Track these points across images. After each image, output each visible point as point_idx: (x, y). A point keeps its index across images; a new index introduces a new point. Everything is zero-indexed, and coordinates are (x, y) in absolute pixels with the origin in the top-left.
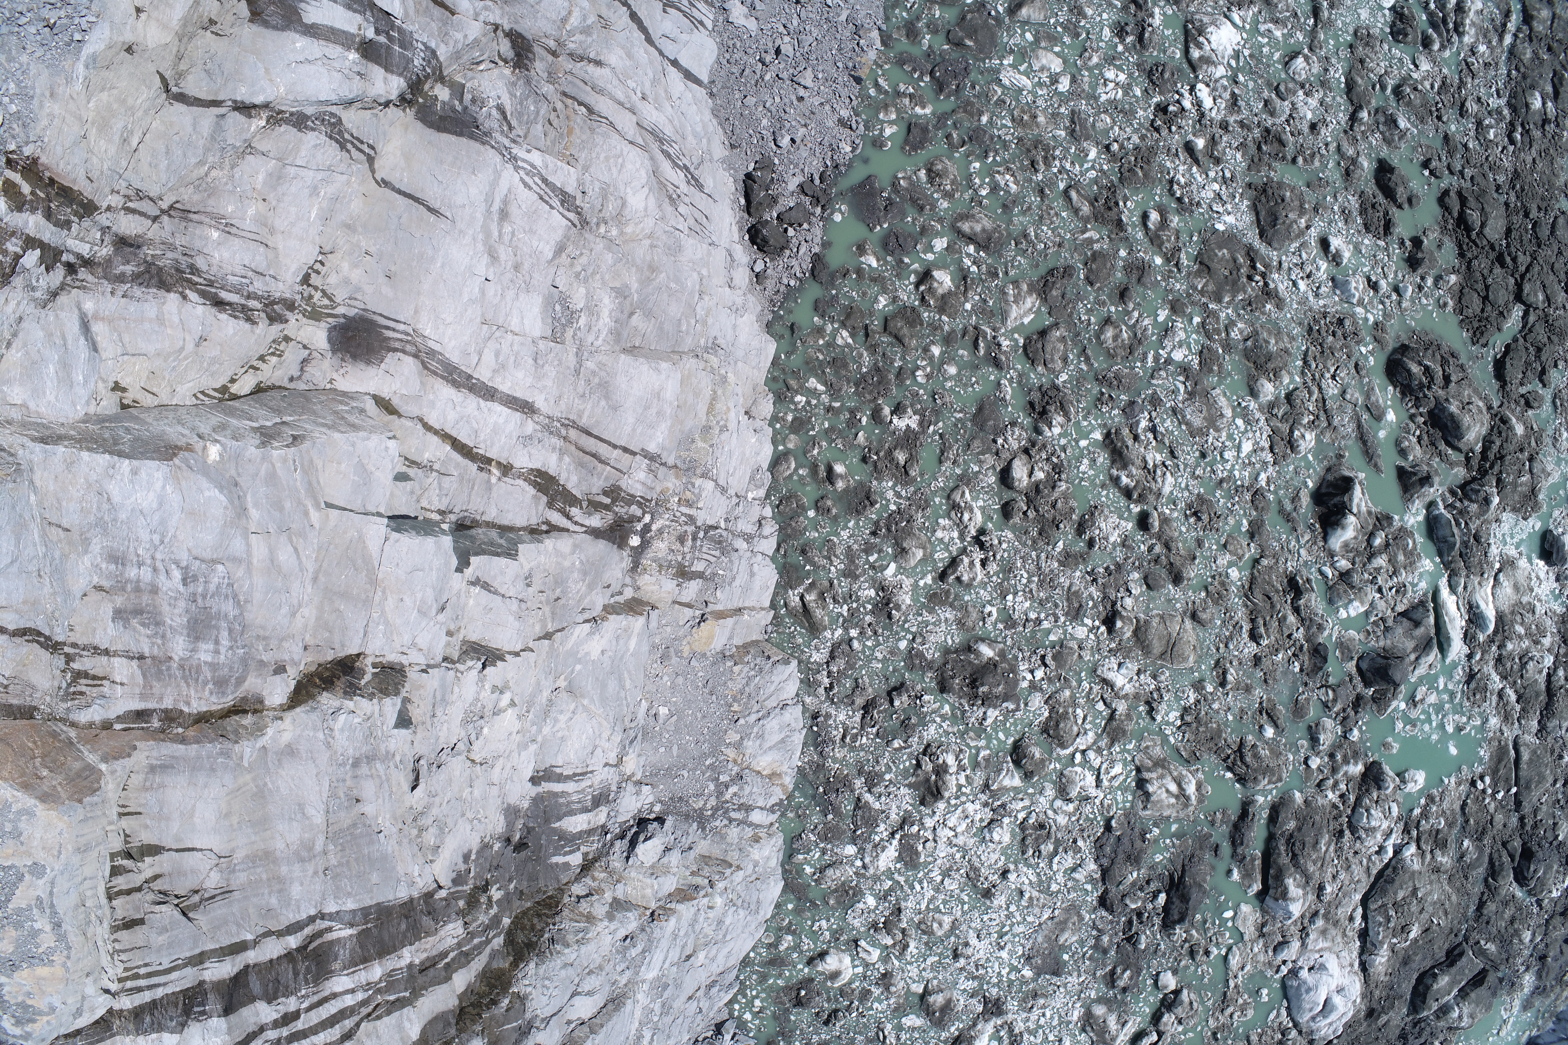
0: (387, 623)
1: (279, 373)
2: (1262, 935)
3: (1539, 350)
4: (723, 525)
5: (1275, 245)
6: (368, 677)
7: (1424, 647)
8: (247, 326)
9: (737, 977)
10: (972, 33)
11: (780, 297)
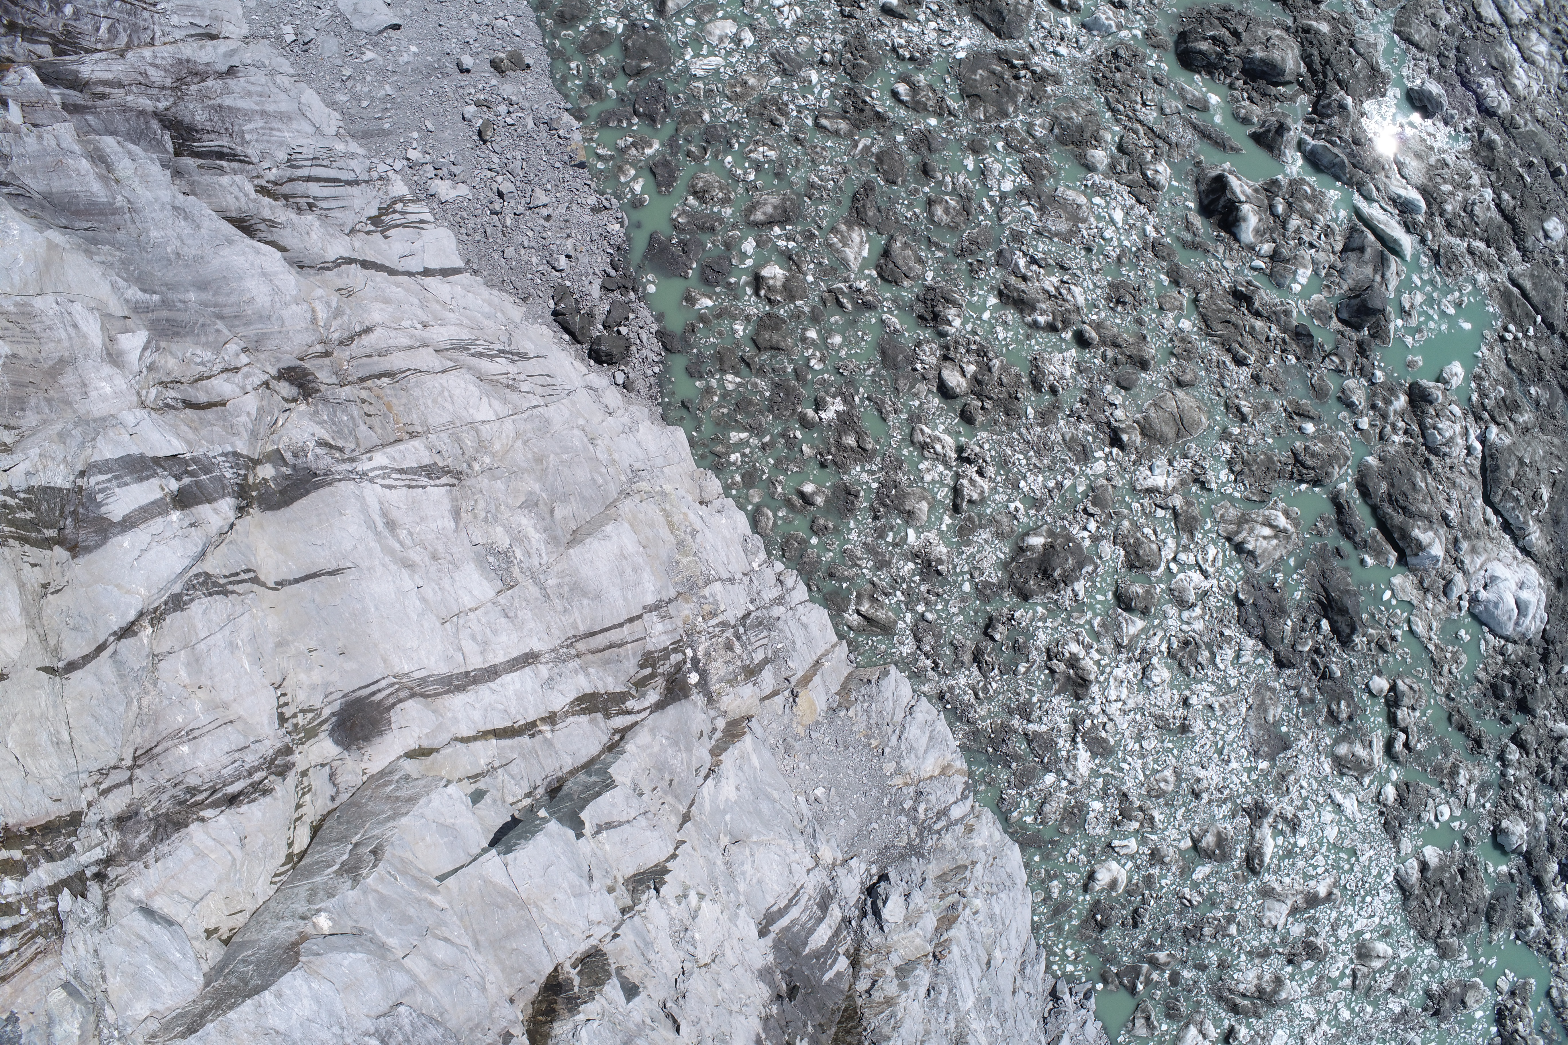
0: (558, 926)
1: (319, 803)
2: (1426, 590)
4: (752, 608)
5: (1016, 34)
6: (577, 981)
7: (1381, 263)
8: (268, 799)
9: (1038, 944)
10: (643, 54)
11: (655, 389)
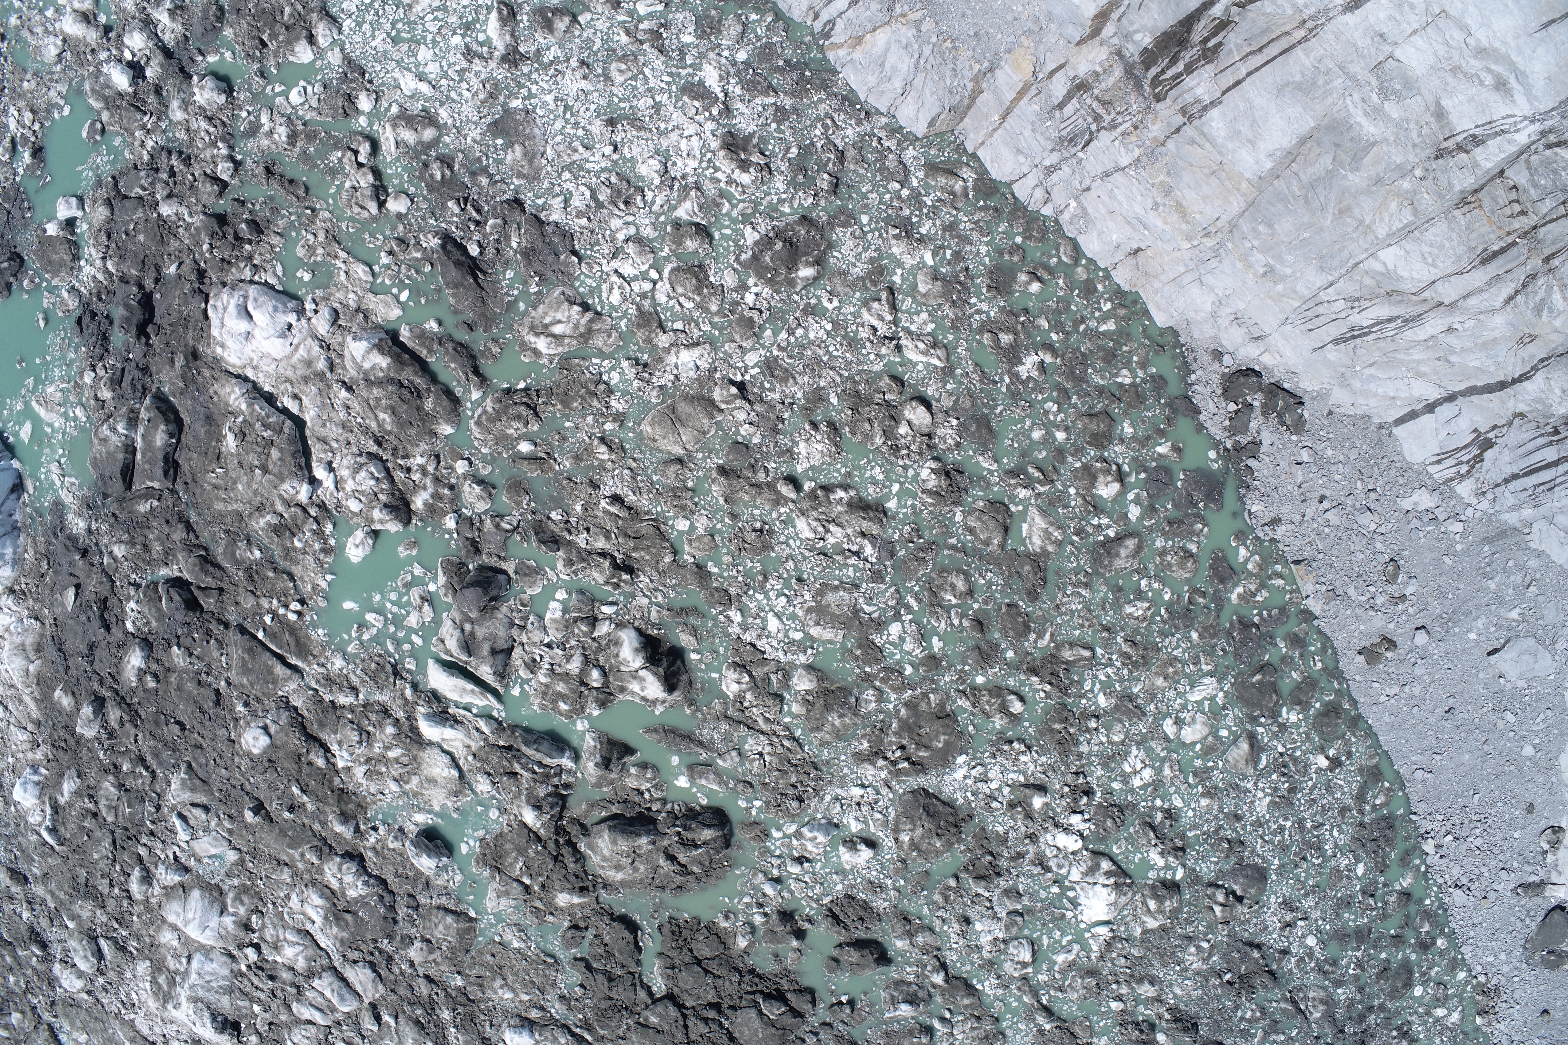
2: (358, 310)
3: (610, 980)
4: (1081, 154)
5: (908, 797)
7: (468, 642)
10: (1261, 687)
11: (1190, 359)
